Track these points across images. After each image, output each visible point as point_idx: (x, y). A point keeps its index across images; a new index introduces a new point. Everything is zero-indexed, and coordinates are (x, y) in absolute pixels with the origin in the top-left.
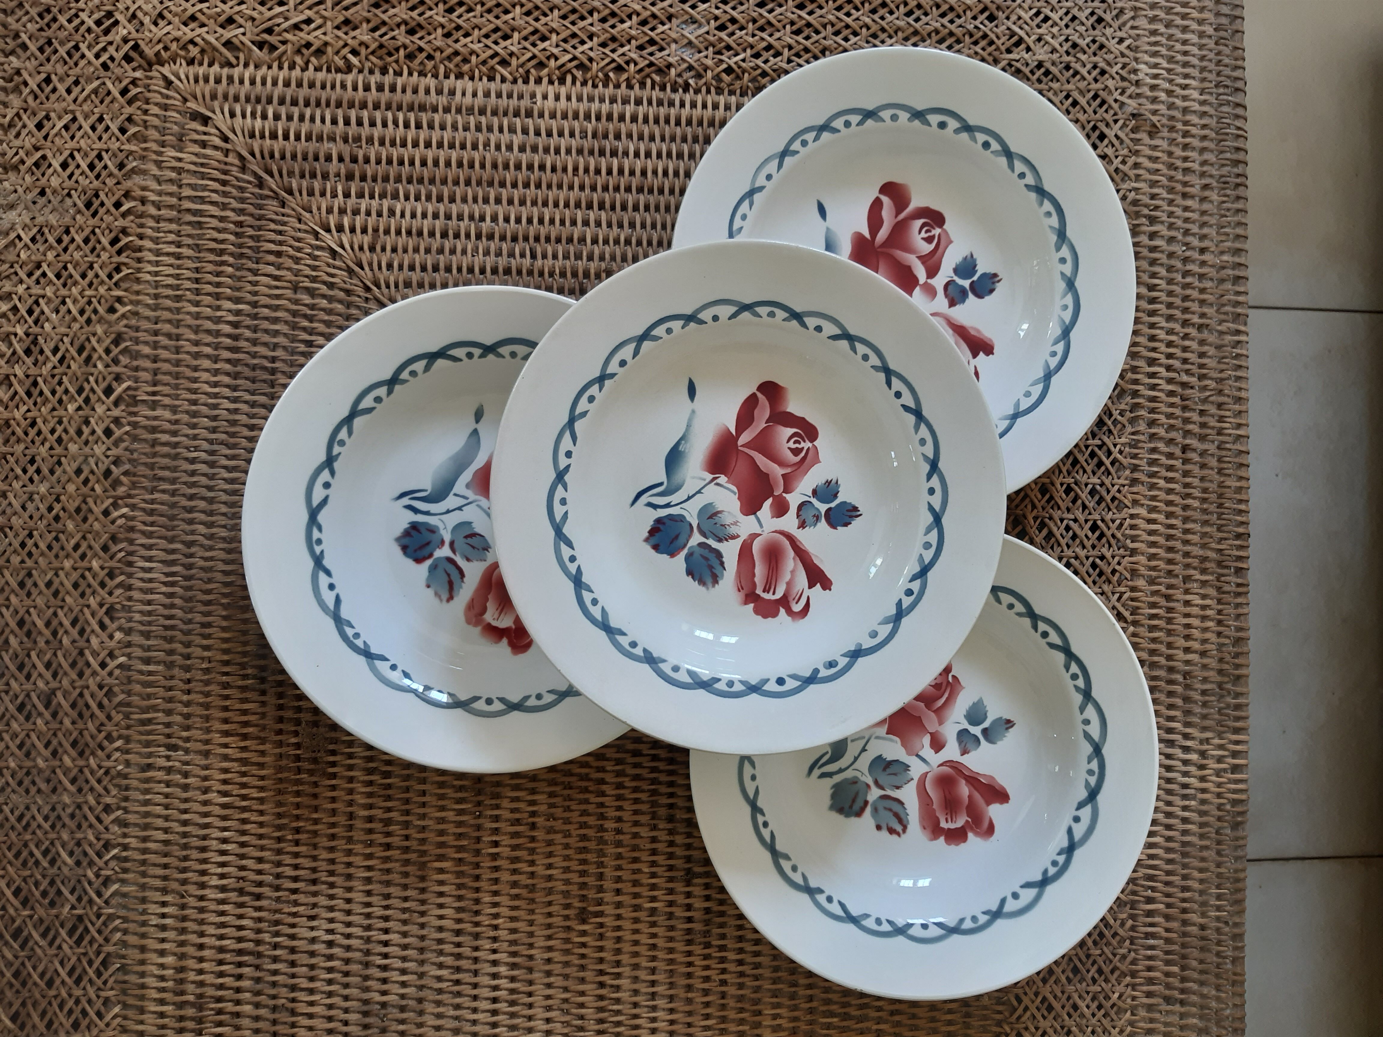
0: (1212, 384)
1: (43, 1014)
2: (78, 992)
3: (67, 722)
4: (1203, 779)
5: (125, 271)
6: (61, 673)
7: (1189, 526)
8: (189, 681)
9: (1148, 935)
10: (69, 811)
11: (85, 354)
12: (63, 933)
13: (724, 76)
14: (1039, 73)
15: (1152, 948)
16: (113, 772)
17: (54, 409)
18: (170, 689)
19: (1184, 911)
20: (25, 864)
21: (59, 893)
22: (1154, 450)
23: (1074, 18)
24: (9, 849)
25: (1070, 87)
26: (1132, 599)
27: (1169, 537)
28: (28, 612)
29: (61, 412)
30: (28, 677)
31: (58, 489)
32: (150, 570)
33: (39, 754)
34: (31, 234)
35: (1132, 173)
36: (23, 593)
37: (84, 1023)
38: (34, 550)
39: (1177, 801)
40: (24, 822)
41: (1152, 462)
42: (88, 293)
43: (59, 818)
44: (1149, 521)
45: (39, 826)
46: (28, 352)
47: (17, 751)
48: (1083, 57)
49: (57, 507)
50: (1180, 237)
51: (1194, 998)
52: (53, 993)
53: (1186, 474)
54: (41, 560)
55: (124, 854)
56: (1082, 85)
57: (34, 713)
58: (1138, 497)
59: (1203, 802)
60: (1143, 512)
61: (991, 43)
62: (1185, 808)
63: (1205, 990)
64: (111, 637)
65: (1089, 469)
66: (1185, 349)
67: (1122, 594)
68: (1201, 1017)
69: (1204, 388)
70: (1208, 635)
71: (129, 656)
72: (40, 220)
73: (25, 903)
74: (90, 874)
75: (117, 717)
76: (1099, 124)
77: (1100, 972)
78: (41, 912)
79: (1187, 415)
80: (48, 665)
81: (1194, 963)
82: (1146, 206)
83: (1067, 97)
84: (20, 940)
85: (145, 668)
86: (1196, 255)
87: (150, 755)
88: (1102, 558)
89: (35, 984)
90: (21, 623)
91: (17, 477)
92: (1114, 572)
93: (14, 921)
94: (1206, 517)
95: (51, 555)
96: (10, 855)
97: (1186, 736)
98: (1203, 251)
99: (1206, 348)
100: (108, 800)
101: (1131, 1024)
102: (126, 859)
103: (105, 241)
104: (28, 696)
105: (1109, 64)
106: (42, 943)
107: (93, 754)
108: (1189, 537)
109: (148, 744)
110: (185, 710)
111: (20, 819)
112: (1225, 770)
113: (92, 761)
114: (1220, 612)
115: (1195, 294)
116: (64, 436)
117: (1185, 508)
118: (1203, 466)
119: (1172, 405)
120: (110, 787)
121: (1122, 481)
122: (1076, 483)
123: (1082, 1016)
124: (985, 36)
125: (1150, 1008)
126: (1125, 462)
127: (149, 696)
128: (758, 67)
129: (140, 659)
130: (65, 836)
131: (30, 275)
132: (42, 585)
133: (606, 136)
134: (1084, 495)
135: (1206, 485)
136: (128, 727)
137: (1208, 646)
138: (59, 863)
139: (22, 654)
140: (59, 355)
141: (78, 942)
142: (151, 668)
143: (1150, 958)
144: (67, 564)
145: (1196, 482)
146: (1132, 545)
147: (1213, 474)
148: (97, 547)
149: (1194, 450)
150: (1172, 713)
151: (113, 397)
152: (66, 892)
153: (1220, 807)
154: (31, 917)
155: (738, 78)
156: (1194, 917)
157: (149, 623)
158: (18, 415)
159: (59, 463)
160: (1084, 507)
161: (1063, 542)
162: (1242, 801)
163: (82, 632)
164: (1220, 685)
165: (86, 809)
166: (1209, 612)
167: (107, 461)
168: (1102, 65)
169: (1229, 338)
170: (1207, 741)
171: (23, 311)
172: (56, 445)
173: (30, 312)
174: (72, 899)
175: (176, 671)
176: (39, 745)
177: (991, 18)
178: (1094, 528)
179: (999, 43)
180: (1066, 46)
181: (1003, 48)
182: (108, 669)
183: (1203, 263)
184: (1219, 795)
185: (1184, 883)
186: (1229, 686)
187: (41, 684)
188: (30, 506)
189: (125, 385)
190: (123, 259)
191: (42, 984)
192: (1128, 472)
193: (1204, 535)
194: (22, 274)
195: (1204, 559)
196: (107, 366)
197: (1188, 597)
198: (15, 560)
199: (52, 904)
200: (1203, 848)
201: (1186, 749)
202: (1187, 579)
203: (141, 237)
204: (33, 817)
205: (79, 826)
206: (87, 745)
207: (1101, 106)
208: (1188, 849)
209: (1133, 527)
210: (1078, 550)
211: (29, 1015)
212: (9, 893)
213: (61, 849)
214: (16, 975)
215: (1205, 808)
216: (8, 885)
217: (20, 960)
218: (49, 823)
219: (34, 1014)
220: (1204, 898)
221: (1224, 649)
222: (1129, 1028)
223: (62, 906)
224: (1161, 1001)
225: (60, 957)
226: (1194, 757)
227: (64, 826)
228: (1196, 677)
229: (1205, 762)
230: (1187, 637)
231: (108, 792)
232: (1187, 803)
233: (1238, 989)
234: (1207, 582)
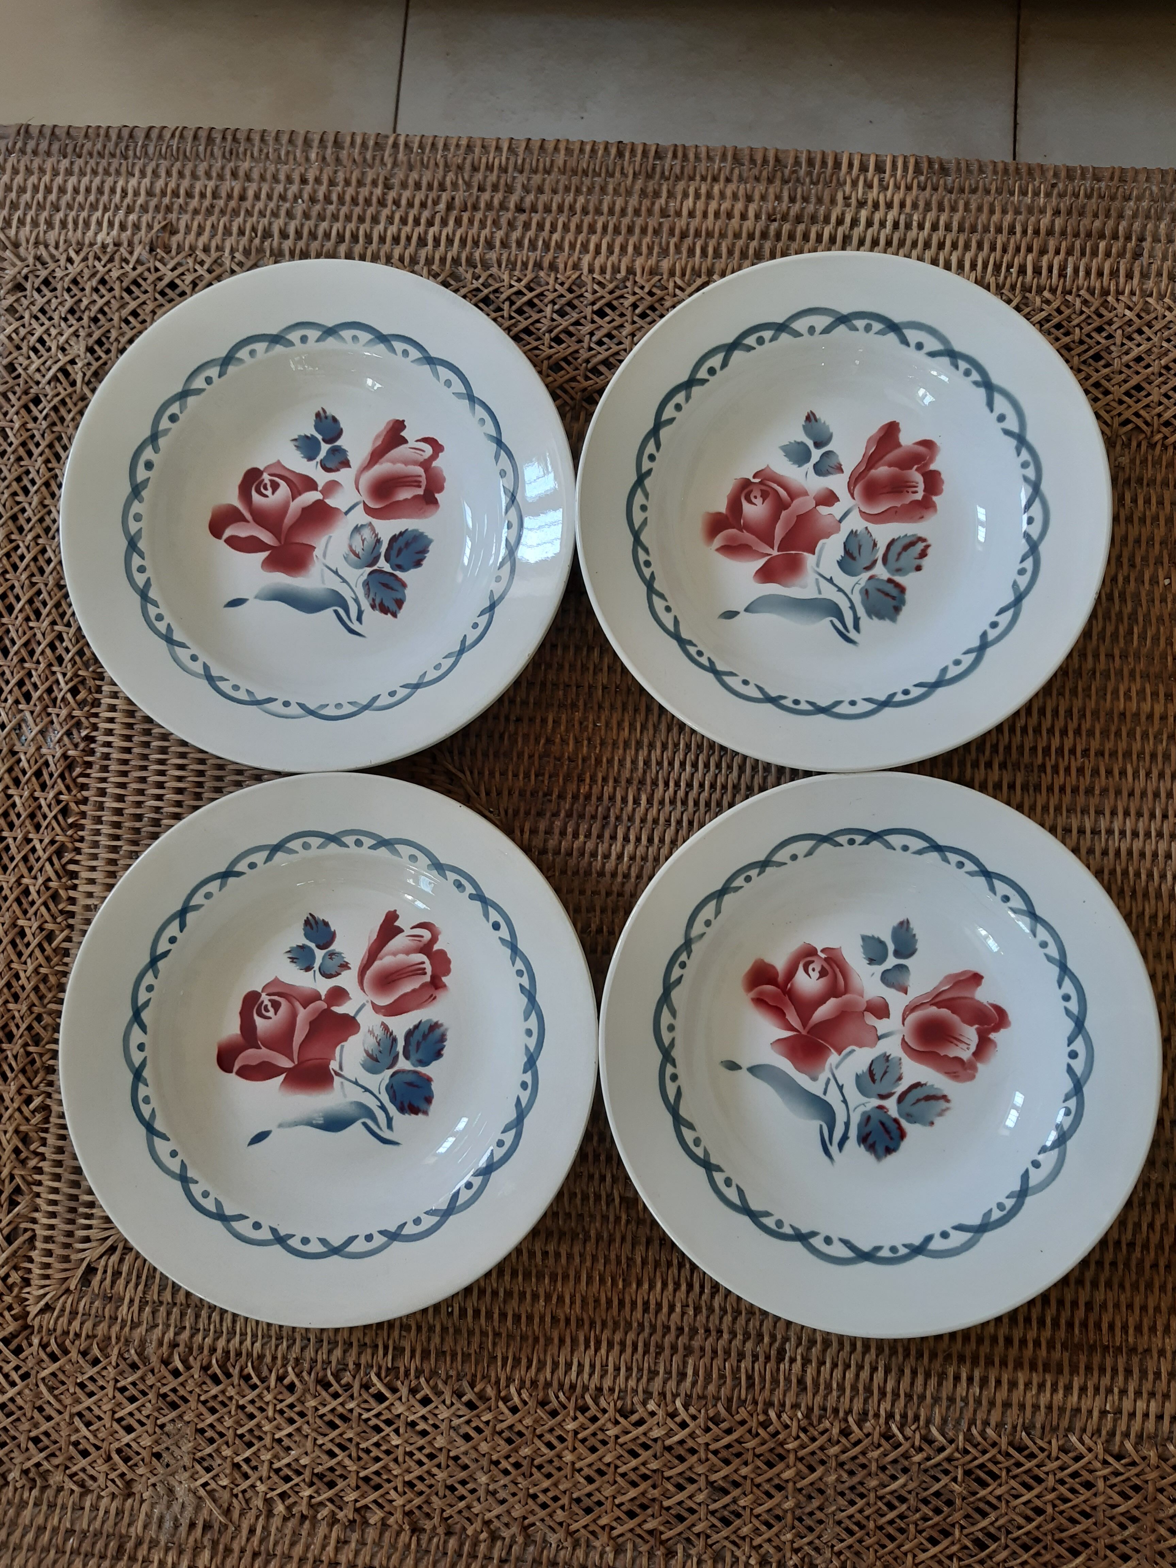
0: (451, 176)
1: (1073, 1521)
2: (1051, 1481)
3: (744, 1471)
4: (889, 206)
5: (250, 1370)
6: (689, 1474)
7: (605, 209)
8: (708, 1331)
9: (1062, 274)
10: (845, 1476)
11: (338, 1421)
12: (982, 1493)
13: (79, 697)
14: (100, 352)
15: (1076, 270)
16: (804, 1423)
17: (396, 1460)
18: (715, 1352)
19: (1037, 232)
20: (902, 1531)
21: (937, 1494)
22: (519, 244)
23: (43, 311)
24: (884, 1547)
25: (116, 318)
26: (683, 274)
27: (617, 231)
28: (619, 1506)
29: (400, 1452)
30: (692, 1511)
31: (485, 1462)
32: (581, 1366)
33: (779, 1505)
34: (202, 1472)
35: (214, 255)
36: (597, 1510)
37: (1086, 1476)
38: (550, 1494)
39: (912, 234)
40: (856, 1528)
41: (533, 246)
42: (270, 1413)
43: (852, 1488)
44: (598, 251)
45: (861, 1511)
46: (331, 1485)
47: (775, 1530)
48: (85, 302)
49: (504, 1464)
50: (287, 205)
51: (1136, 226)
52: (1049, 1509)
53: (547, 209)
54: (562, 1487)
55: (897, 1417)
56: (115, 304)
57: (733, 1507)
58: (570, 263)
59: (915, 206)
60: (586, 259)
61: (63, 402)
62: (921, 227)
63: (1129, 213)
64: (653, 1414)
65: (536, 316)
66: (410, 205)
67: (676, 286)
68: (1159, 219)
69: (455, 185)
70: (729, 192)
71: (675, 1396)
72: (187, 1461)
73: (946, 1534)
74: (917, 1458)
75: (743, 1414)
76: (159, 288)
77: (1099, 330)
78: (957, 1516)
79: (482, 205)
80: (680, 1488)
81: (1097, 224)
82: (251, 240)
83: (127, 322)
84: (988, 1541)
85: (689, 1379)
86: (308, 189)
87: (788, 1380)
88: (635, 306)
89: (1038, 1527)
90: (631, 1515)
91: (469, 1507)
92: (651, 294)
93: (966, 1547)
94: (597, 189)
95: (557, 1475)
96: (891, 1546)
97: (840, 222)
98: (304, 181)
99: (411, 182)
100: (835, 1431)
101: (1161, 297)
102: (904, 1416)
103: (215, 1390)
104: (713, 1513)
105: (94, 275)
106: (992, 1517)
107: (782, 1444)
108: (617, 208)
109: (775, 1381)
110: (740, 1337)
111: (851, 1533)
112: (881, 180)
113: (789, 1446)
114: (704, 179)
115: (350, 191)
116: (426, 1451)
117: (585, 211)
118: (540, 190)
119: (471, 221)
120: (821, 1427)
121: (551, 281)
122: (550, 331)
123: (1149, 352)
124: (55, 409)
125: (1145, 276)
126: (530, 275)
127: (722, 1376)
128: (72, 659)
129: (679, 1383)
130: (873, 1483)
131: (246, 1476)
132: (590, 1488)
133: (137, 831)
134: (564, 323)
135: (561, 187)
136: (755, 1403)
137: (741, 193)
138: (903, 1493)
139: (665, 1516)
140: (336, 1450)
141: (995, 1477)
142: (690, 1372)
143: (1088, 273)
144: (568, 1457)
145: (557, 199)
146: (623, 272)
147: (550, 180)
148: (552, 1423)
149: (522, 199)
150: (813, 236)
151: (387, 1394)
152: (937, 1487)
153: (922, 188)
154: (962, 1527)
155: (83, 682)
156: (1045, 222)
157: (640, 1370)
158: (399, 1502)
159: (456, 1458)
160: (577, 323)
161: (615, 349)
162: (917, 163)
163: (646, 1447)
164: (785, 182)
165: (843, 1457)
166: (703, 190)
167: (458, 1405)
168: (94, 282)
169: (401, 156)
170: (846, 198)
171: (286, 1487)
172: (436, 1461)
173: (287, 1479)
174: (945, 1480)
175: (696, 1344)
176: (769, 1504)
177: (37, 401)
178: (601, 313)
179: (63, 394)
180: (72, 320)
181: (70, 390)
182: (688, 1420)
183: (318, 181)
184: (909, 188)
185: (1005, 232)
186: (787, 172)
187: (700, 1498)
188: (501, 1495)
189: (375, 1379)
190: (235, 1372)
191: (1039, 1519)
192: (542, 274)
193: (616, 192)
194: (245, 1485)
195: (643, 193)
196: (352, 1397)
197: (685, 212)
198: (560, 1515)
199: (950, 1503)
200: (967, 209)
201: (855, 222)
202: (664, 213)
203: (213, 1350)
204: (850, 1517)
205: (864, 1466)
206: (771, 1450)
207: (139, 286)
208: (967, 225)
209: (603, 271)
210: (625, 332)
211: (1072, 1537)
212: (934, 1551)
213: (888, 1489)
214: (1026, 1548)
215: (921, 204)
216: (924, 1551)
217: (1010, 1543)
218: (857, 1500)
219: (1072, 1531)
220: (1023, 209)
221: (745, 175)
222: (1166, 300)
223: (952, 1492)
224: (1137, 263)
225: (1010, 1498)
226: (864, 214)
227: (861, 1483)
228: (774, 208)
229: (870, 202)
230: (730, 216)
231: (826, 1431)
232: (915, 224)
233: (1130, 176)
234: (669, 191)
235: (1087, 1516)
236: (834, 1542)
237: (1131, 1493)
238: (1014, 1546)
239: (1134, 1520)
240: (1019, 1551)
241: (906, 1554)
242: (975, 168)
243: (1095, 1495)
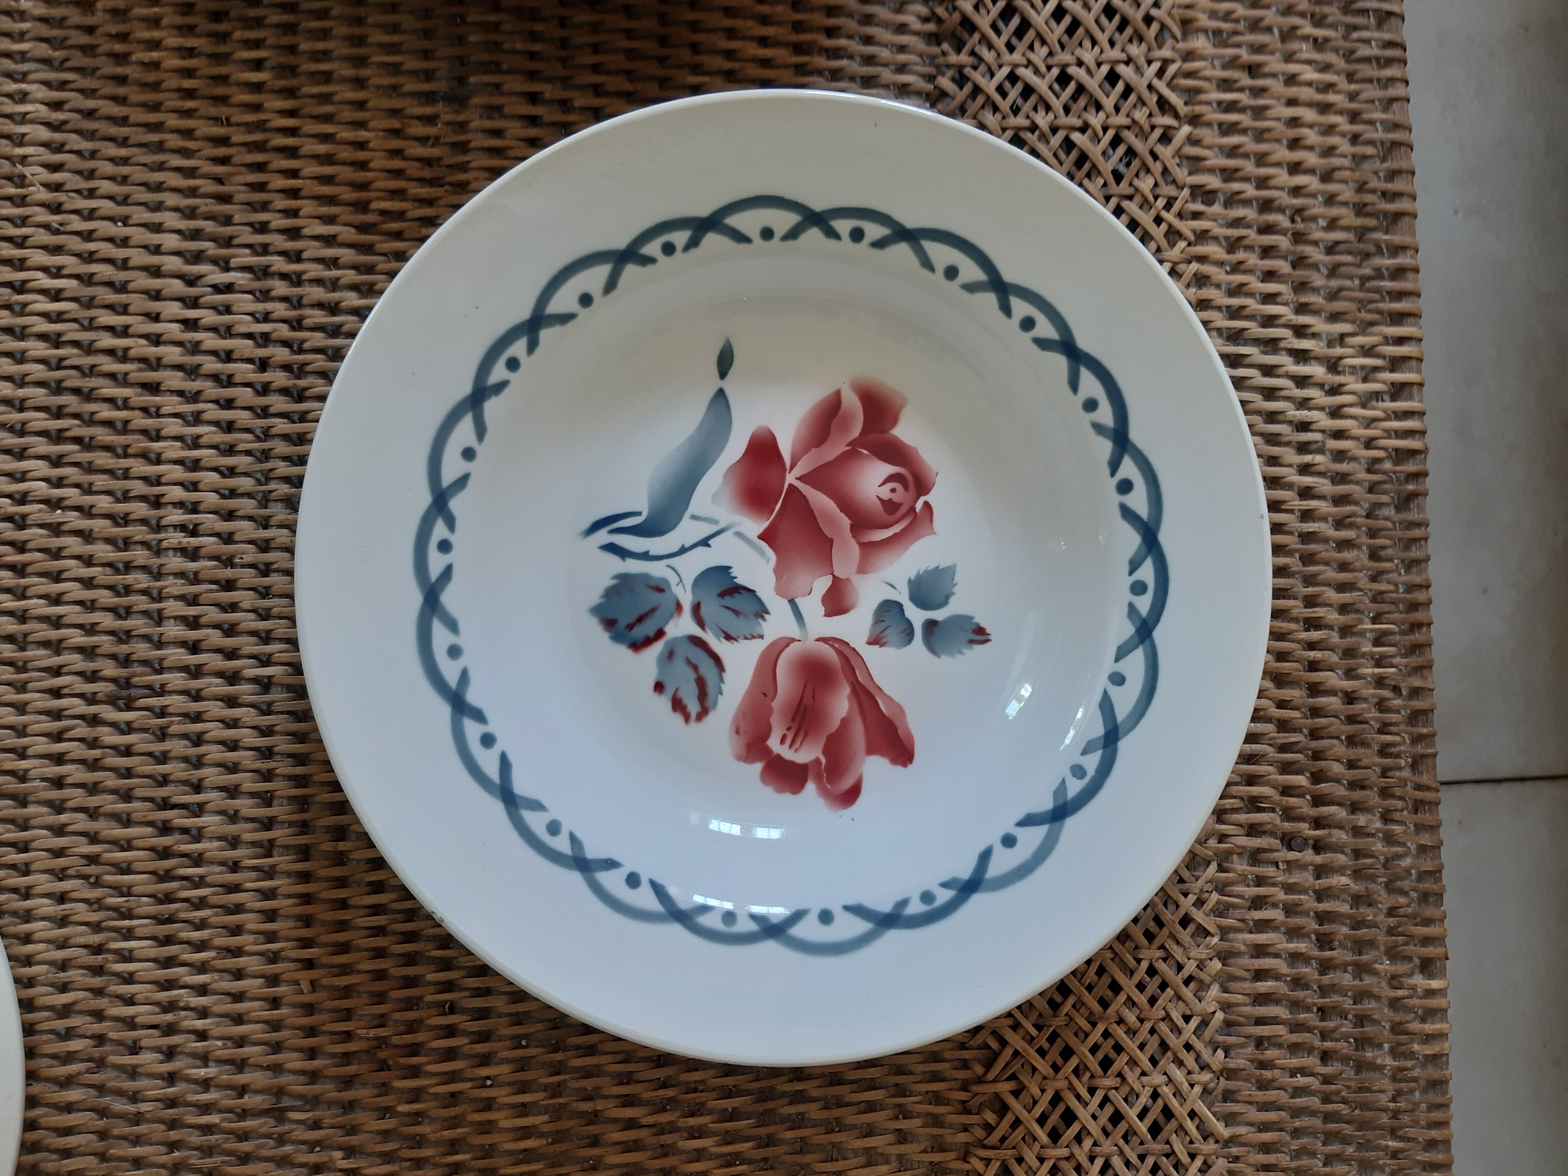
4: (1336, 413)
19: (1313, 666)
39: (1290, 455)
51: (1340, 836)
59: (1340, 456)
62: (1305, 469)
63: (1362, 820)
68: (1357, 874)
81: (1338, 769)
97: (1300, 331)
101: (1221, 888)
112: (1377, 395)
114: (1353, 97)
125: (1255, 857)
137: (1336, 161)
150: (1272, 287)
153: (1372, 466)
156: (1332, 679)
162: (1413, 453)
164: (1362, 233)
166: (1331, 97)
170: (1341, 339)
184: (1369, 444)
185: (1309, 612)
186: (1378, 234)
197: (1293, 68)
200: (1344, 545)
201: (1301, 356)
202: (1288, 35)
208: (1313, 547)
215: (1343, 467)
220: (1349, 641)
221: (1367, 166)
222: (1215, 896)
224: (1275, 843)
226: (1317, 371)
228: (1314, 219)
229: (1338, 379)
230: (1295, 144)
232: (1308, 458)
233: (1424, 817)
234: (1327, 40)
242: (1415, 553)
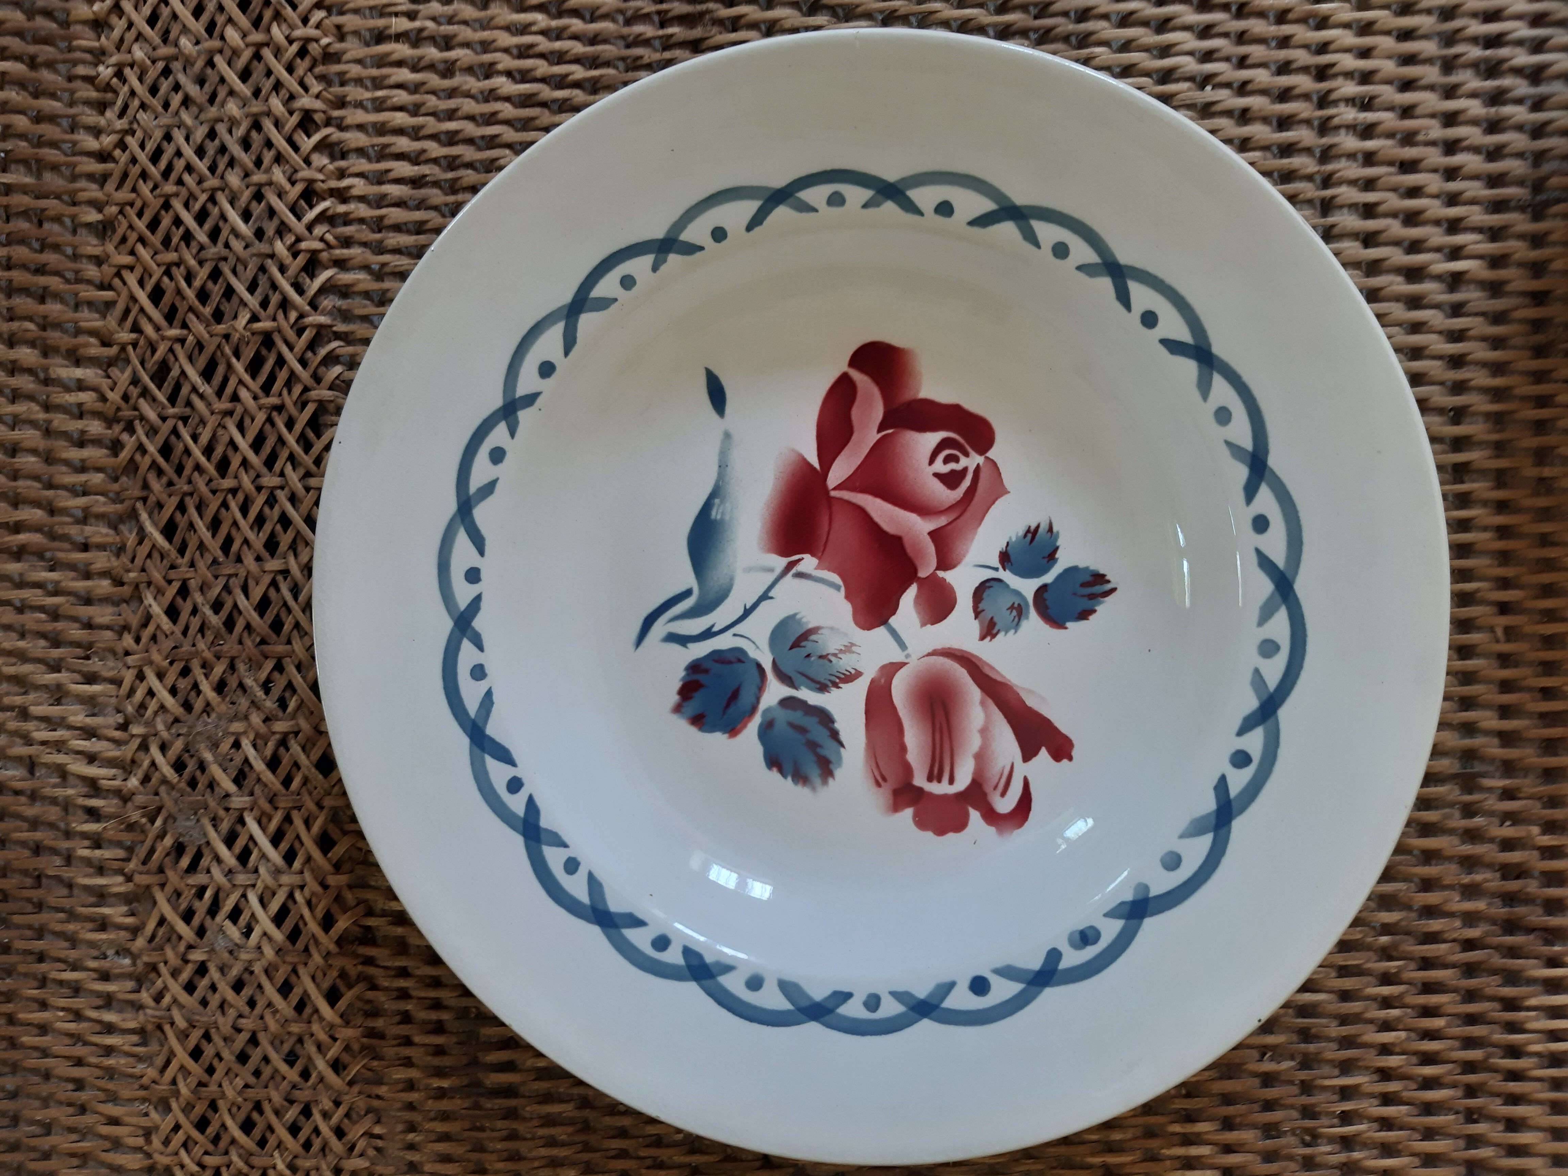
1: (215, 525)
2: (269, 480)
10: (240, 132)
12: (239, 367)
16: (313, 48)
20: (166, 242)
21: (229, 292)
24: (140, 215)
33: (185, 30)
40: (163, 164)
43: (223, 149)
45: (189, 168)
52: (228, 483)
55: (341, 209)
73: (170, 316)
74: (280, 248)
78: (198, 327)
89: (198, 468)
93: (154, 350)
96: (141, 225)
100: (305, 102)
102: (346, 220)
106: (204, 388)
111: (155, 158)
120: (310, 80)
138: (225, 235)
141: (267, 388)
152: (241, 289)
154: (183, 340)
165: (268, 125)
174: (253, 301)
191: (210, 468)
199: (218, 316)
204: (179, 154)
205: (258, 163)
211: (191, 526)
212: (142, 297)
213: (227, 207)
214: (166, 450)
216: (141, 283)
217: (170, 423)
218: (207, 161)
219: (200, 525)
223: (235, 317)
225: (237, 416)
227: (231, 163)
231: (306, 89)
235: (226, 547)
236: (139, 134)
237: (270, 615)
238: (165, 428)
239: (229, 624)
240: (160, 439)
241: (132, 253)
243: (258, 559)
